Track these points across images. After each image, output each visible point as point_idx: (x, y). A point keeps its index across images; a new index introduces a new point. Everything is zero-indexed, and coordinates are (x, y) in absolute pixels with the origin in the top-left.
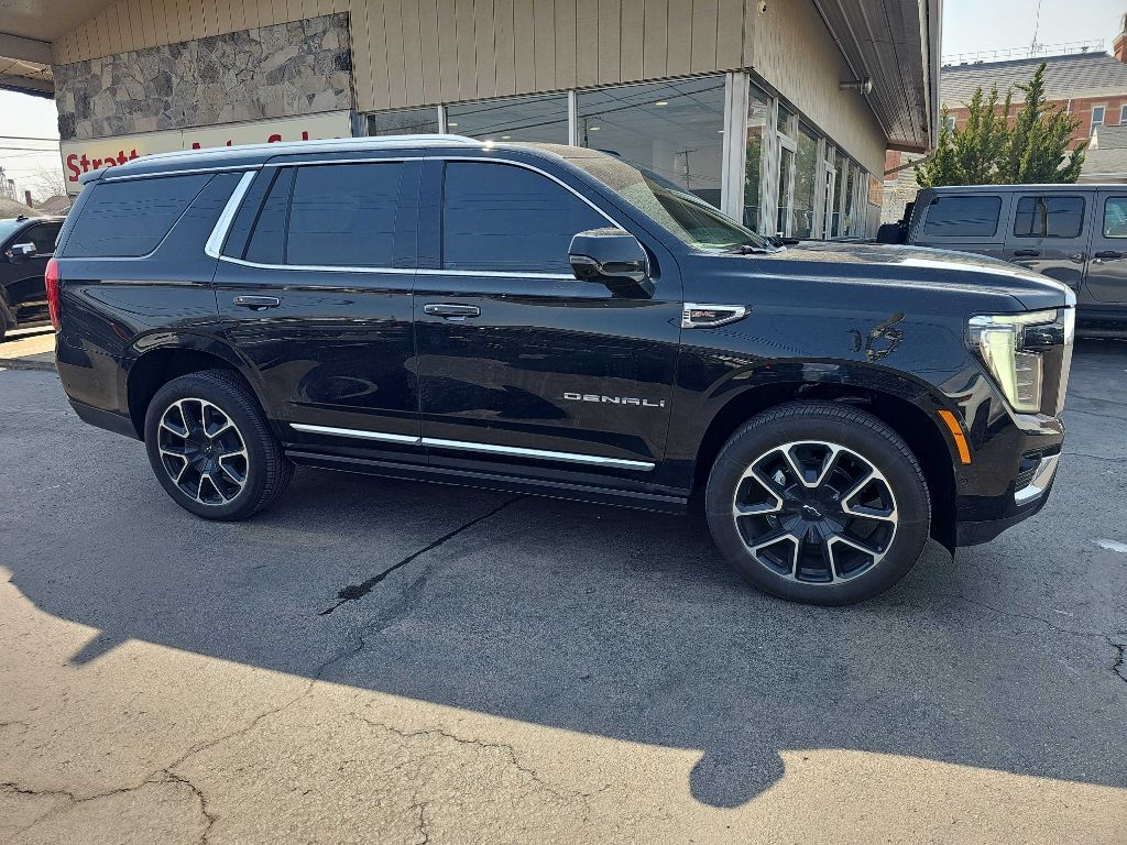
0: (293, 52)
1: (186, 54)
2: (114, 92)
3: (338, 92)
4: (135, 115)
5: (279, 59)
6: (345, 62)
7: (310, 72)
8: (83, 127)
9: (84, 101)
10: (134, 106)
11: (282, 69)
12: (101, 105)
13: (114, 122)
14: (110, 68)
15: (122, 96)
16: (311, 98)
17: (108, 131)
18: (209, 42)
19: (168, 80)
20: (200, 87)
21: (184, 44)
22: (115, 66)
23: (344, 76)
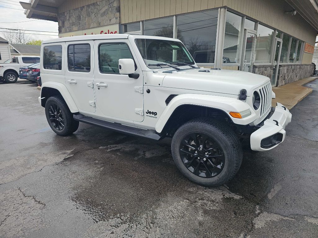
0: (106, 7)
1: (84, 9)
2: (69, 20)
3: (116, 18)
4: (74, 26)
5: (104, 10)
6: (119, 10)
7: (110, 13)
8: (63, 30)
9: (63, 23)
10: (73, 24)
11: (104, 12)
12: (67, 24)
13: (69, 28)
14: (68, 14)
15: (71, 21)
16: (110, 20)
17: (68, 31)
18: (88, 6)
19: (80, 17)
20: (87, 18)
21: (83, 7)
22: (70, 13)
23: (118, 14)
